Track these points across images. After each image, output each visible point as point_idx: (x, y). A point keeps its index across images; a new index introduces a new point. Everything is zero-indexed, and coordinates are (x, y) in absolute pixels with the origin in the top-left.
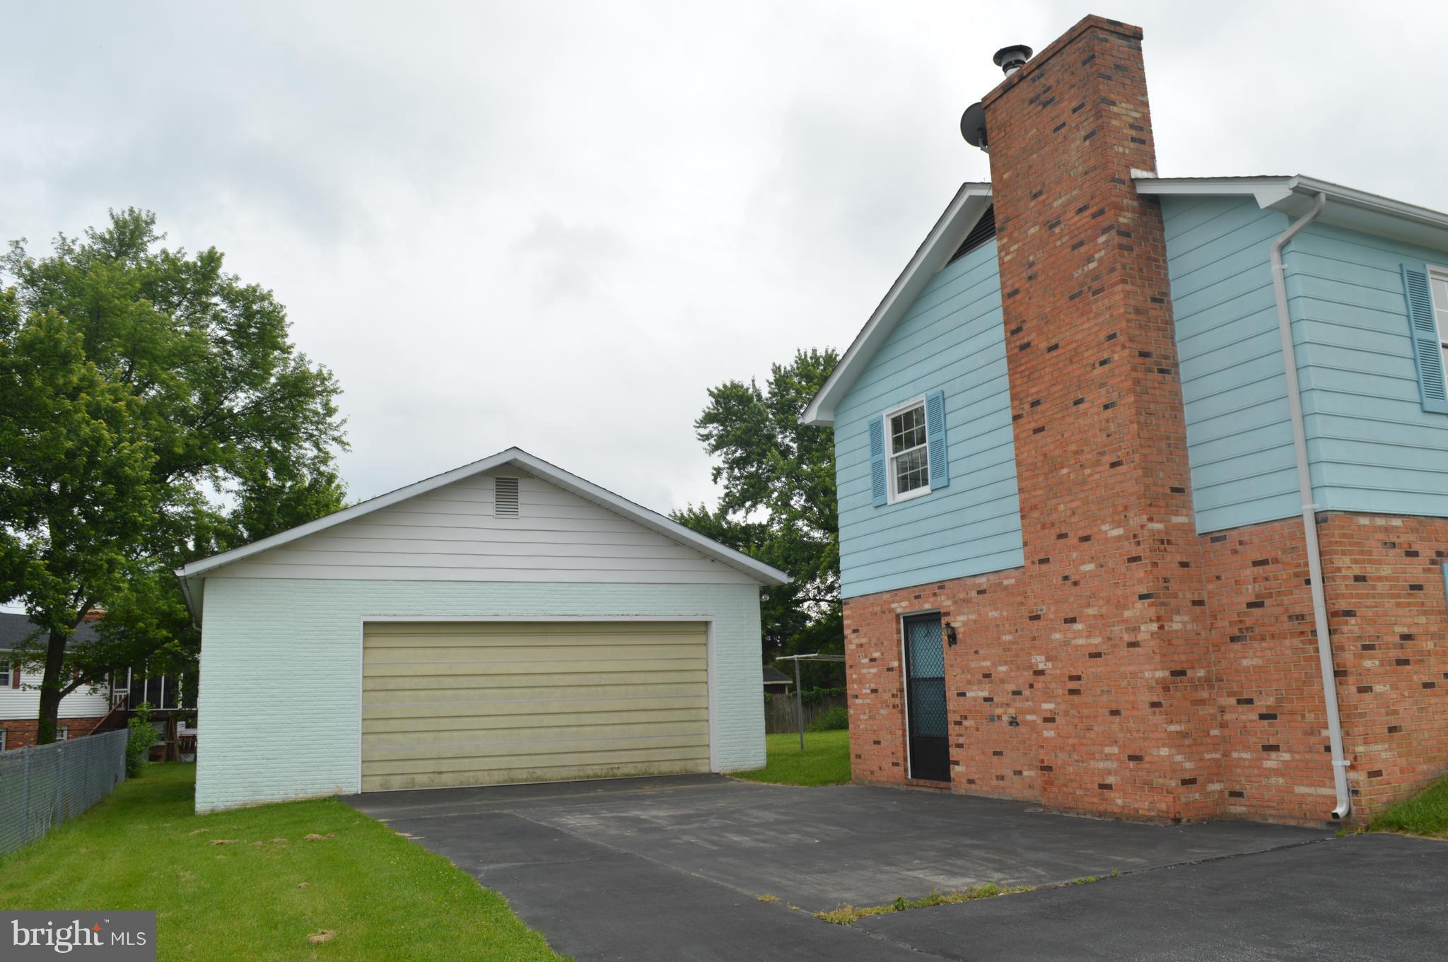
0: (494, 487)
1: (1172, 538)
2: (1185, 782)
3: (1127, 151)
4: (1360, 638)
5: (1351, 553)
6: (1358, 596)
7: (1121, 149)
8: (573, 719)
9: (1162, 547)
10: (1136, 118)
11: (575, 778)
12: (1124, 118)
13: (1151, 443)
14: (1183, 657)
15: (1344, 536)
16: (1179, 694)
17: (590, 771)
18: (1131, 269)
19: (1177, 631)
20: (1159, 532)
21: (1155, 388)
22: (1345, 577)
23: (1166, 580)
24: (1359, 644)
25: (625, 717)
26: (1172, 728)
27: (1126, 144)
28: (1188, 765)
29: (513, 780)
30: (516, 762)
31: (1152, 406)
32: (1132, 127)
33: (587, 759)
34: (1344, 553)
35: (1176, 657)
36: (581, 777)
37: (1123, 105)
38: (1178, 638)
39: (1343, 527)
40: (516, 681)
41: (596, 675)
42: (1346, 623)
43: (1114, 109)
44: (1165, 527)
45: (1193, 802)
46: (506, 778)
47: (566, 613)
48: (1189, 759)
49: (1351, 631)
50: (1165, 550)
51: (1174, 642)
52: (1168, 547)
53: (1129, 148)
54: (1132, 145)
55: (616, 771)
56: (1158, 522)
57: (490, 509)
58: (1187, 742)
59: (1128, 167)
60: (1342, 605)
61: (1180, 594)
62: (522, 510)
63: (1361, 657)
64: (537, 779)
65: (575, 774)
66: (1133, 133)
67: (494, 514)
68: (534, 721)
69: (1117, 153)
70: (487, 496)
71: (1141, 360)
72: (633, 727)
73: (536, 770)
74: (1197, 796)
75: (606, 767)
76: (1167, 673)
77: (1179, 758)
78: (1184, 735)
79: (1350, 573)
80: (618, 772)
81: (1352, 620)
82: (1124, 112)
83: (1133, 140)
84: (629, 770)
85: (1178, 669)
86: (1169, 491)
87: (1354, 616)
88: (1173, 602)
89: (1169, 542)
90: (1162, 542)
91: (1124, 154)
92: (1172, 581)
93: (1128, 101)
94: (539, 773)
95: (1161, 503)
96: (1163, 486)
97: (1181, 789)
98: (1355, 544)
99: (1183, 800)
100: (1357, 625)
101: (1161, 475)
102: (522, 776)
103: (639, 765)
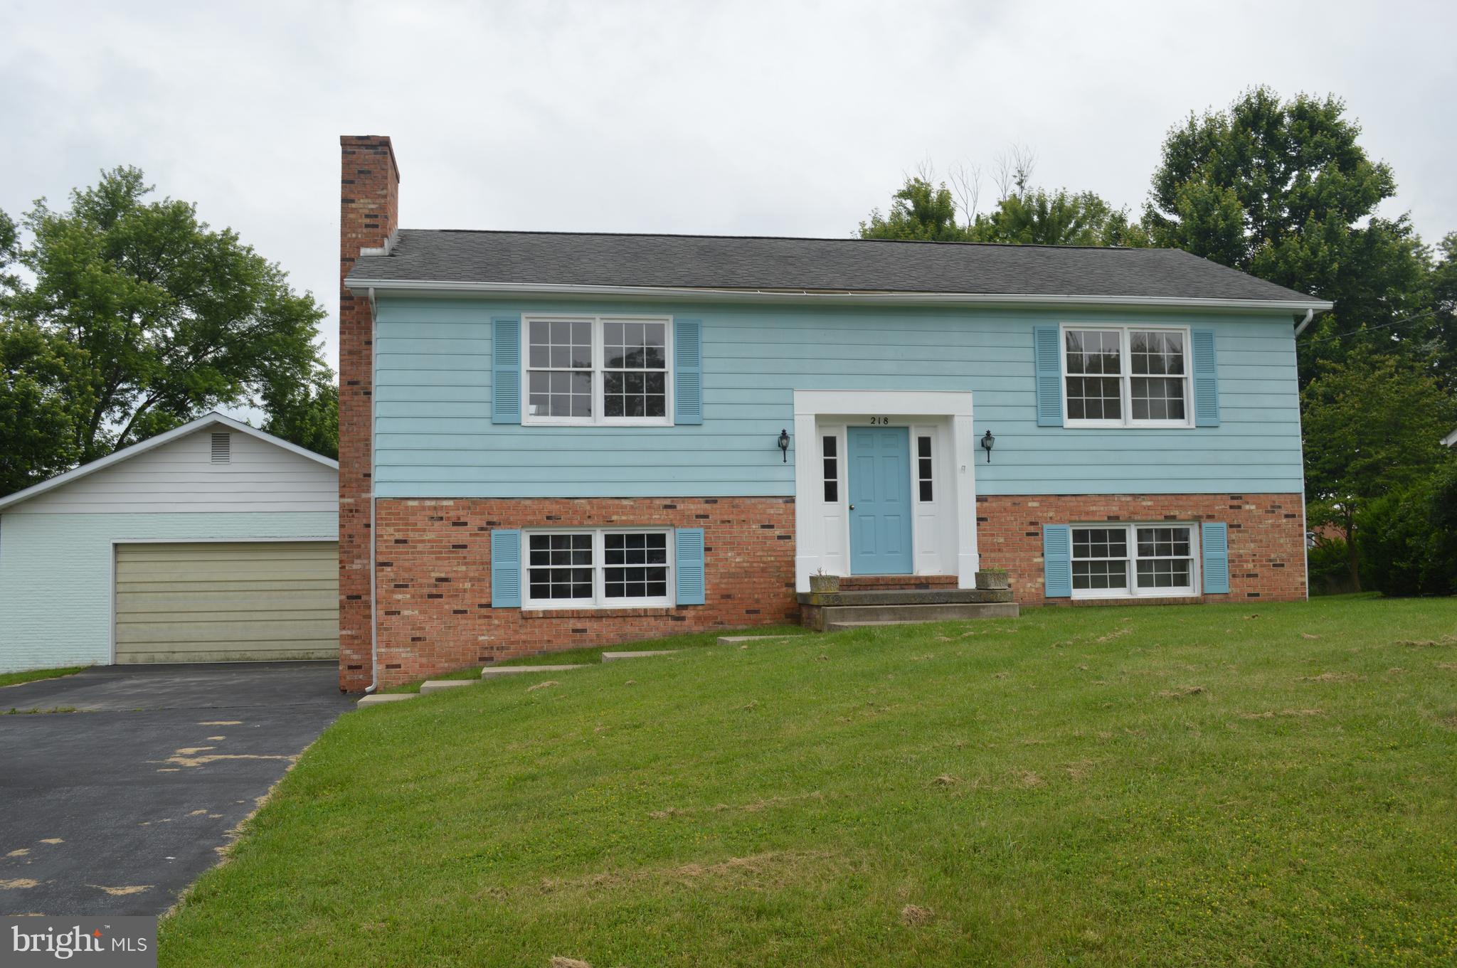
0: (210, 441)
1: (361, 509)
2: (350, 667)
3: (360, 236)
4: (395, 580)
5: (394, 525)
6: (396, 553)
7: (354, 235)
8: (276, 615)
9: (350, 514)
10: (372, 209)
11: (277, 659)
12: (361, 211)
13: (350, 445)
14: (359, 587)
15: (389, 514)
16: (354, 611)
17: (289, 655)
18: (350, 323)
19: (356, 570)
20: (348, 504)
21: (359, 406)
22: (386, 541)
23: (350, 536)
24: (393, 584)
25: (319, 615)
26: (344, 632)
27: (360, 230)
28: (355, 657)
29: (228, 660)
30: (231, 646)
31: (355, 419)
32: (367, 216)
33: (288, 645)
34: (387, 525)
35: (353, 587)
36: (282, 659)
37: (362, 201)
38: (357, 574)
39: (391, 508)
40: (232, 586)
41: (296, 582)
42: (383, 570)
43: (353, 205)
44: (356, 501)
45: (357, 681)
46: (223, 657)
47: (267, 535)
48: (356, 652)
49: (386, 576)
50: (353, 516)
51: (353, 577)
52: (356, 515)
53: (362, 233)
54: (365, 230)
55: (310, 655)
56: (348, 497)
57: (208, 457)
58: (356, 642)
59: (358, 248)
60: (381, 559)
61: (363, 546)
62: (233, 458)
63: (393, 592)
64: (247, 659)
65: (278, 656)
66: (368, 221)
67: (210, 461)
68: (246, 616)
69: (349, 239)
70: (206, 446)
71: (349, 387)
72: (325, 622)
73: (247, 653)
74: (361, 677)
75: (302, 652)
76: (344, 597)
77: (348, 652)
78: (353, 637)
79: (393, 538)
80: (313, 656)
81: (389, 569)
82: (361, 206)
83: (367, 226)
84: (322, 654)
85: (355, 594)
86: (362, 477)
87: (392, 565)
88: (355, 551)
89: (357, 511)
90: (351, 511)
91: (357, 238)
92: (356, 537)
93: (367, 197)
94: (249, 654)
95: (354, 485)
96: (357, 473)
97: (347, 672)
98: (400, 519)
99: (348, 678)
100: (393, 571)
101: (357, 465)
102: (235, 657)
103: (330, 651)
